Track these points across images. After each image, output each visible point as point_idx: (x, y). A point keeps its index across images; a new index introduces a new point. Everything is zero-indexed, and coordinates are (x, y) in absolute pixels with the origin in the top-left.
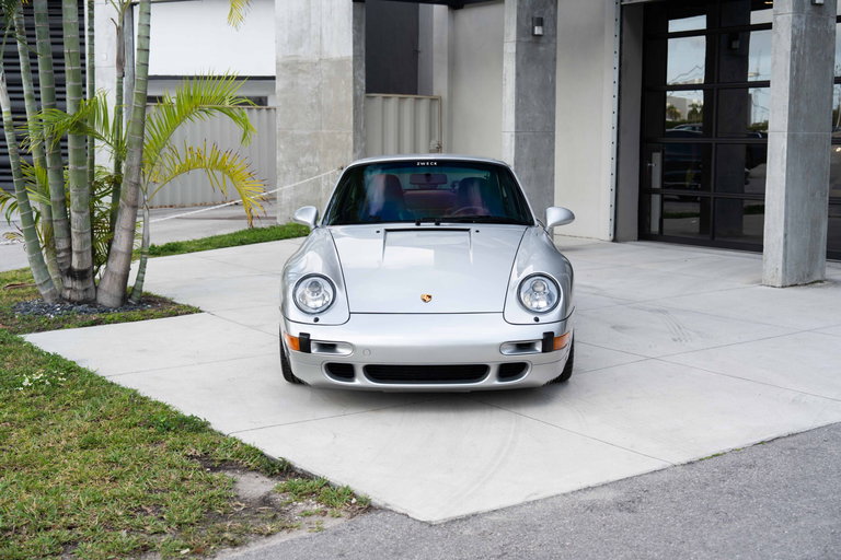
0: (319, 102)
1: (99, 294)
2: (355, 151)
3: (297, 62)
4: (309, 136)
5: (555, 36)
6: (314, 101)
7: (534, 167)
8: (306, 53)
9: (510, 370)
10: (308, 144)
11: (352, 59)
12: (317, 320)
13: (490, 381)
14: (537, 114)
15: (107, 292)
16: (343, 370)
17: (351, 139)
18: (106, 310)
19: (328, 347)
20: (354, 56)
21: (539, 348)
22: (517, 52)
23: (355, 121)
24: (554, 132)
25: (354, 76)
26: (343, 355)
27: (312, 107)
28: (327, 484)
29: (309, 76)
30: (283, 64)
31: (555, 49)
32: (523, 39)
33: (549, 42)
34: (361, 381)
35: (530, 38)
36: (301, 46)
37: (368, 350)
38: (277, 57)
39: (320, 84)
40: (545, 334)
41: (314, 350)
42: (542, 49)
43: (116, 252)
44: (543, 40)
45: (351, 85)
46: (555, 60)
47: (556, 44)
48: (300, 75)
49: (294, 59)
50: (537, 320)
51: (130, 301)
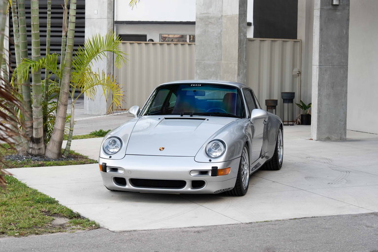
0: (221, 43)
1: (46, 152)
2: (239, 75)
3: (208, 18)
4: (214, 64)
5: (348, 5)
6: (218, 42)
7: (333, 88)
8: (213, 11)
9: (197, 184)
10: (213, 69)
11: (238, 15)
12: (110, 157)
13: (187, 189)
14: (335, 54)
15: (50, 151)
16: (120, 181)
17: (236, 67)
18: (49, 160)
19: (115, 169)
20: (239, 14)
21: (210, 174)
22: (321, 16)
23: (240, 56)
24: (347, 65)
25: (239, 27)
26: (120, 173)
27: (216, 46)
28: (89, 221)
29: (215, 26)
30: (200, 19)
31: (349, 13)
32: (325, 8)
33: (344, 9)
34: (129, 186)
35: (331, 7)
36: (211, 7)
37: (130, 171)
38: (196, 14)
39: (221, 31)
40: (213, 167)
41: (108, 171)
42: (338, 13)
43: (56, 129)
44: (339, 8)
45: (238, 33)
46: (348, 20)
47: (349, 10)
48: (210, 26)
49: (206, 15)
50: (210, 161)
51: (63, 156)
